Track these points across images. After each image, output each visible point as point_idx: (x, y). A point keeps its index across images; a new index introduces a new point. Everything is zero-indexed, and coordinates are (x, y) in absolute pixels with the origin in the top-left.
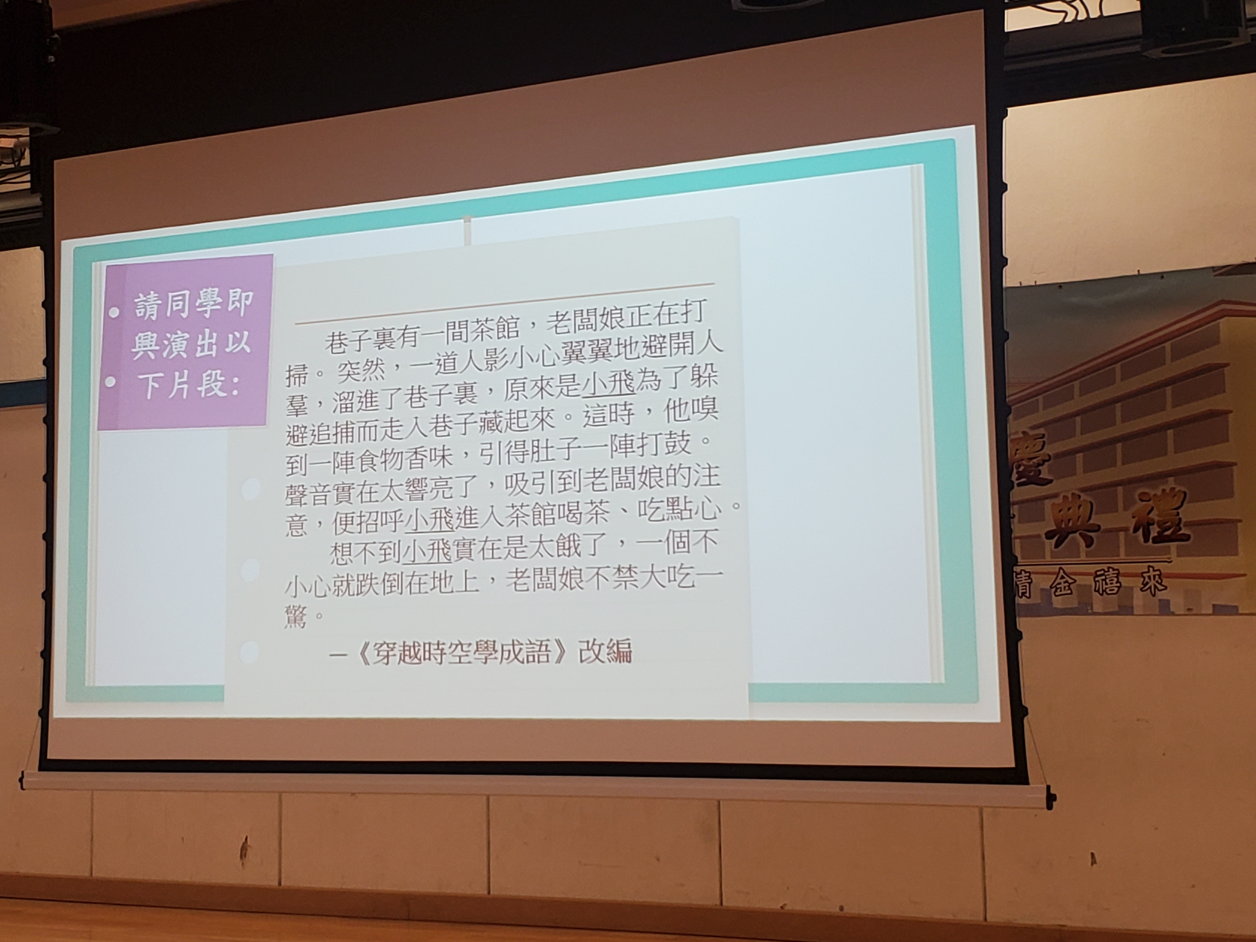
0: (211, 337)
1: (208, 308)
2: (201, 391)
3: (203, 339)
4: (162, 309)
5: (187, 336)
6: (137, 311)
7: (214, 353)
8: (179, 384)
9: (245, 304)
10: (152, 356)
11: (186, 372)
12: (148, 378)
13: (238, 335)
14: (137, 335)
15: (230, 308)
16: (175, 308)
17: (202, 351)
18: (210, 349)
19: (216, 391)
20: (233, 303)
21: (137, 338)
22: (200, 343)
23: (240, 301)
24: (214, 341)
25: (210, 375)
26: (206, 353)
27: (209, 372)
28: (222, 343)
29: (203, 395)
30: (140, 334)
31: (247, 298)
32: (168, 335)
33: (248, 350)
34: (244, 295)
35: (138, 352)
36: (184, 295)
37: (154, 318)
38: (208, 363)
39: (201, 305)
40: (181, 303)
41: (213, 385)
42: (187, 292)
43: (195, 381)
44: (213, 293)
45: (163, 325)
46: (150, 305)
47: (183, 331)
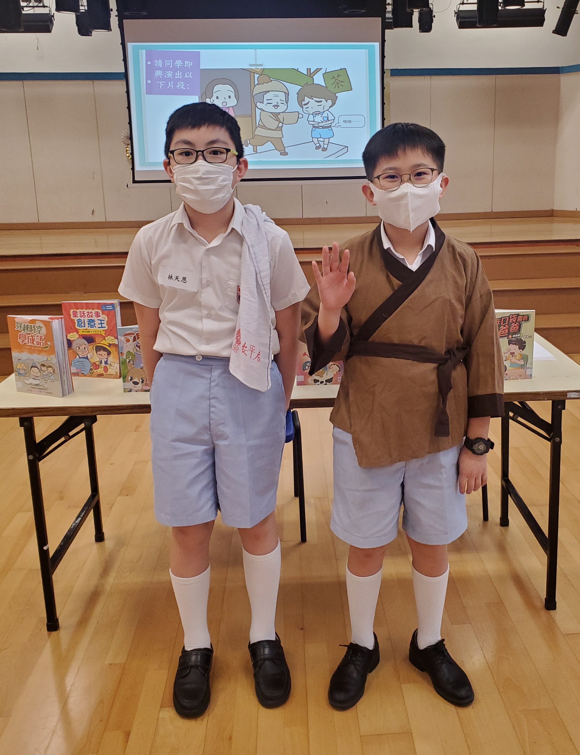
0: (180, 73)
1: (179, 66)
2: (177, 87)
3: (177, 73)
4: (163, 64)
6: (155, 65)
7: (181, 77)
8: (170, 85)
9: (190, 65)
10: (161, 77)
11: (172, 82)
12: (160, 83)
13: (188, 73)
14: (155, 71)
15: (186, 66)
16: (168, 65)
20: (186, 64)
21: (156, 72)
22: (176, 74)
23: (188, 64)
25: (180, 83)
26: (178, 77)
27: (180, 82)
28: (183, 75)
29: (178, 88)
30: (157, 71)
32: (166, 72)
33: (191, 77)
35: (156, 76)
36: (170, 61)
37: (161, 67)
38: (179, 80)
39: (176, 65)
40: (169, 64)
41: (181, 86)
43: (175, 84)
44: (180, 62)
45: (164, 69)
46: (159, 63)
47: (171, 71)
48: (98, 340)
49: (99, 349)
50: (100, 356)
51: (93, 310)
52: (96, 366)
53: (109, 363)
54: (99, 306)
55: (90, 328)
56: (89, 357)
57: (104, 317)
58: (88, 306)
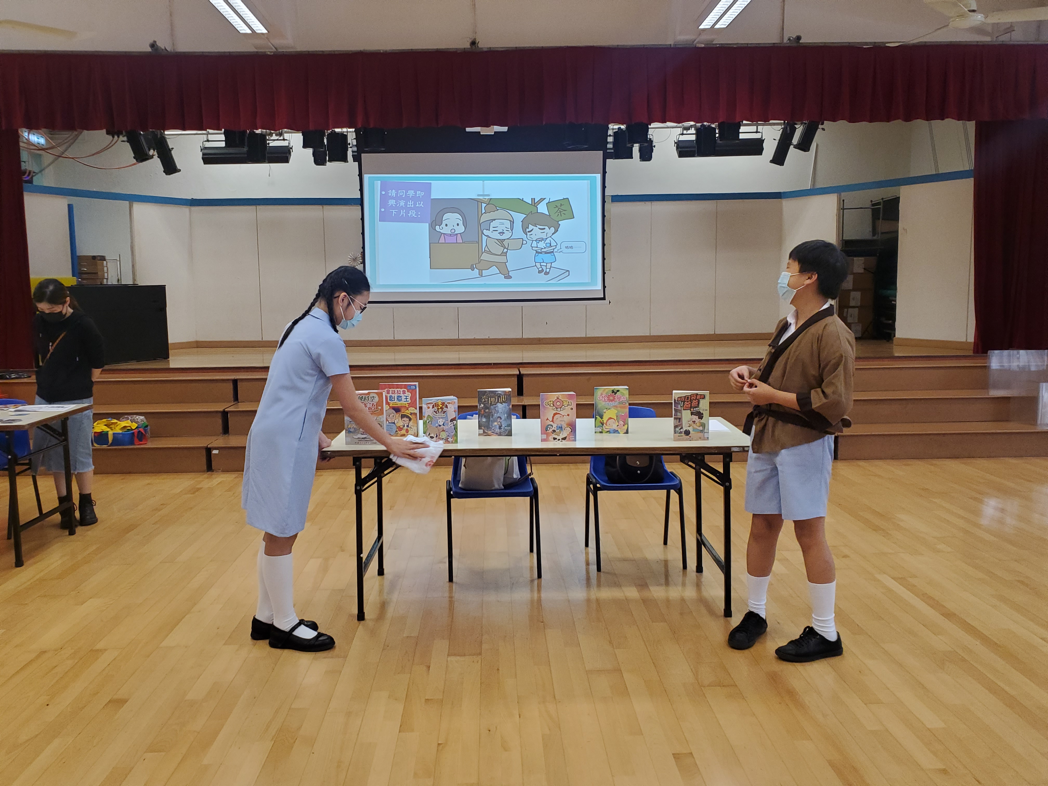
1: (411, 195)
2: (409, 215)
3: (410, 203)
4: (397, 194)
5: (404, 201)
6: (389, 194)
7: (413, 206)
8: (402, 213)
10: (394, 206)
11: (404, 210)
12: (393, 211)
13: (420, 202)
15: (417, 196)
17: (409, 205)
18: (412, 205)
19: (414, 215)
20: (418, 194)
22: (408, 203)
23: (420, 194)
24: (413, 203)
25: (412, 212)
28: (415, 204)
30: (390, 200)
31: (422, 194)
32: (399, 201)
33: (423, 206)
34: (421, 193)
35: (389, 204)
37: (394, 196)
38: (411, 208)
39: (408, 194)
40: (402, 194)
41: (412, 214)
42: (404, 191)
43: (407, 213)
44: (412, 192)
45: (397, 198)
46: (393, 193)
47: (404, 200)
48: (403, 410)
49: (403, 416)
50: (403, 422)
51: (401, 388)
52: (400, 429)
53: (410, 426)
54: (406, 386)
55: (398, 402)
56: (396, 423)
57: (409, 394)
58: (398, 387)
